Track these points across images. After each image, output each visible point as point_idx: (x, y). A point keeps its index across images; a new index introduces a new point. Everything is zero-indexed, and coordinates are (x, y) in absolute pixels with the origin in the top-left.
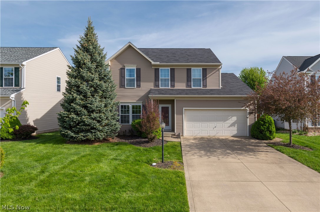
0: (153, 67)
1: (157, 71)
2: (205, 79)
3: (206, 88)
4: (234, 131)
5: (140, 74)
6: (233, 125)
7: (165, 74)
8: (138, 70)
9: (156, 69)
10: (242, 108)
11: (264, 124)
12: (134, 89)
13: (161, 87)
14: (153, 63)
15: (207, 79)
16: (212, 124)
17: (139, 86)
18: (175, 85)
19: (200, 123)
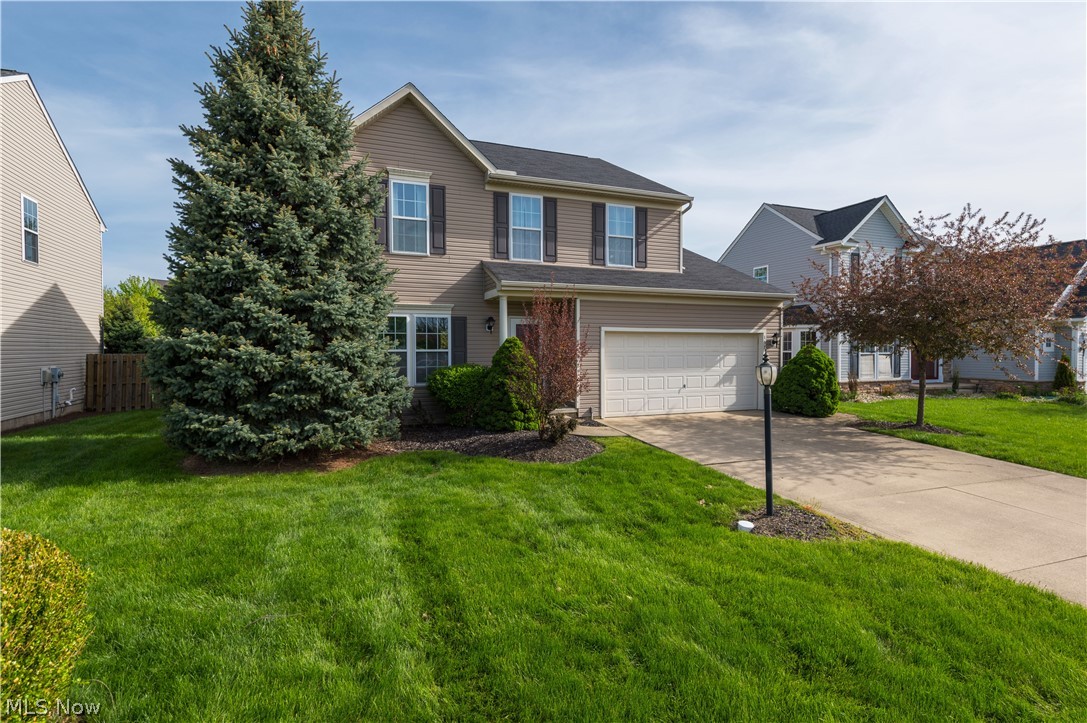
0: (487, 188)
1: (500, 203)
2: (641, 243)
3: (646, 270)
4: (728, 396)
5: (444, 206)
6: (726, 379)
7: (526, 214)
8: (438, 194)
9: (497, 195)
10: (752, 331)
11: (818, 373)
12: (424, 259)
13: (514, 257)
14: (492, 170)
15: (648, 243)
16: (676, 378)
17: (439, 249)
18: (559, 256)
19: (646, 375)
